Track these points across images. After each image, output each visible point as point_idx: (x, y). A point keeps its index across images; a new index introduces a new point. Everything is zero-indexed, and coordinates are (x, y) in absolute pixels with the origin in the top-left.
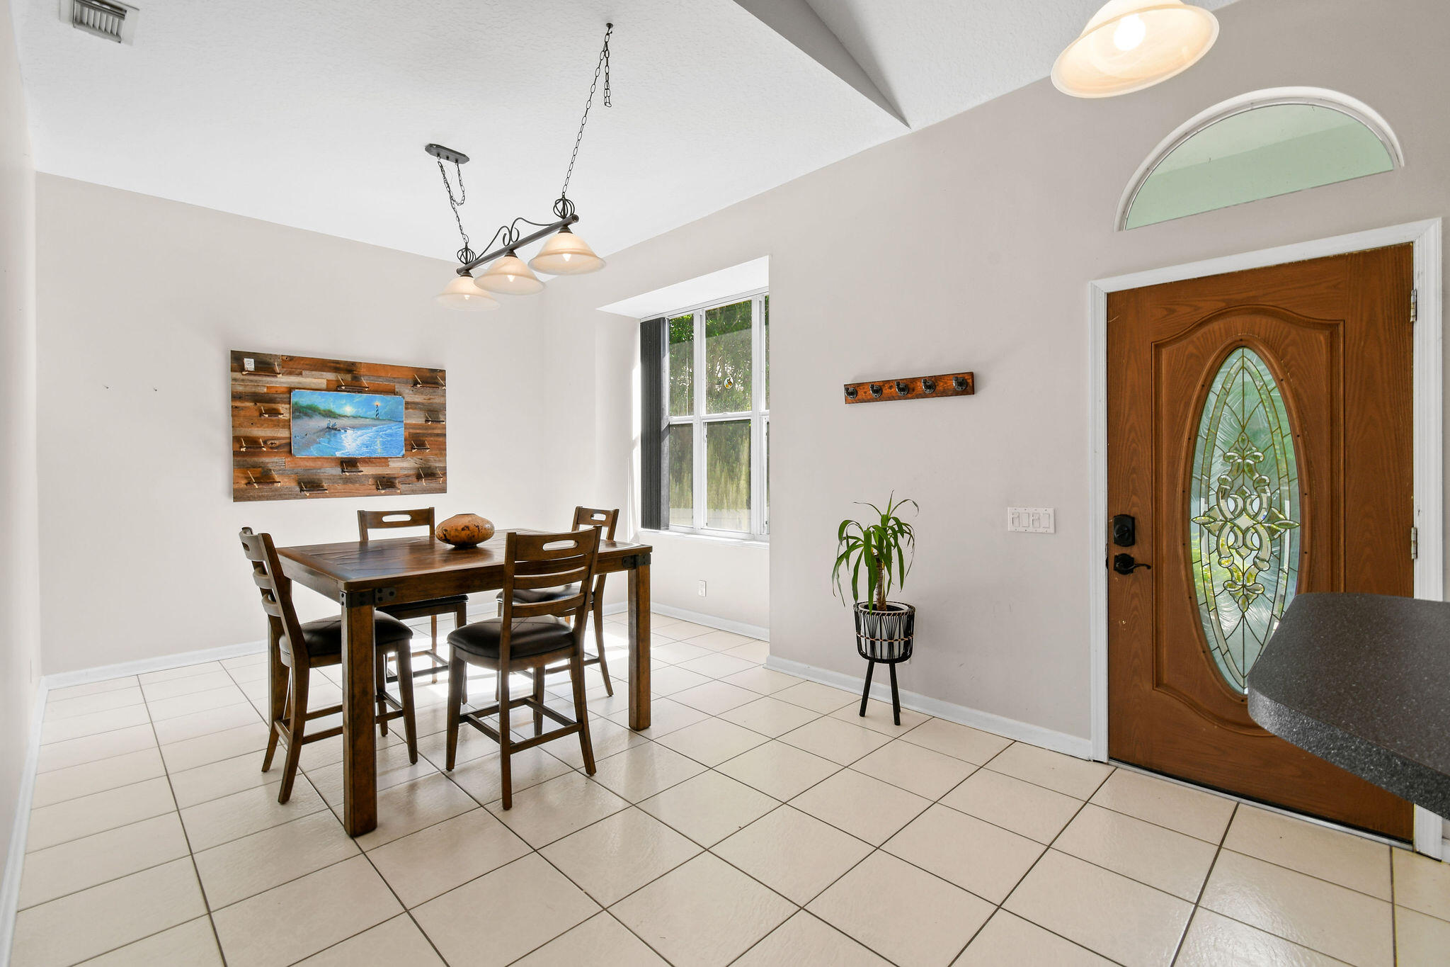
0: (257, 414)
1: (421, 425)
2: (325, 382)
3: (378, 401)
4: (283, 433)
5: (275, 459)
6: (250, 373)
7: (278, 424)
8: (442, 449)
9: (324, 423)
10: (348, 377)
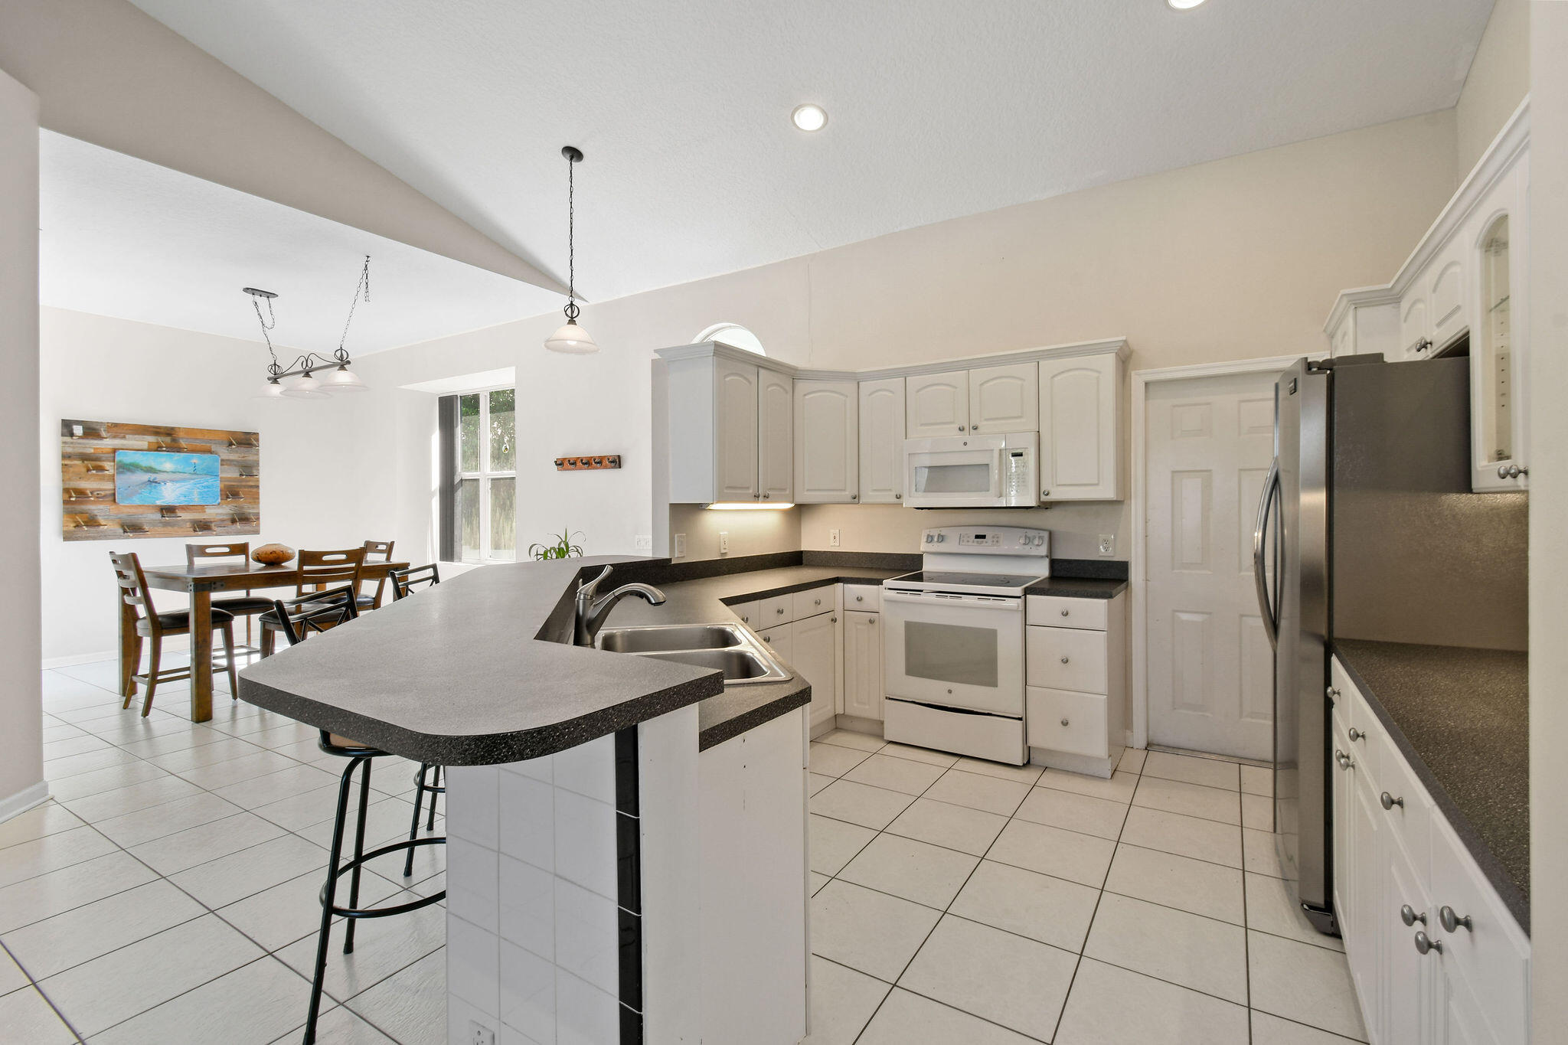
0: (84, 470)
1: (236, 478)
2: (146, 443)
3: (195, 459)
4: (109, 486)
5: (101, 507)
6: (80, 437)
7: (103, 479)
8: (256, 498)
9: (146, 477)
10: (168, 439)
